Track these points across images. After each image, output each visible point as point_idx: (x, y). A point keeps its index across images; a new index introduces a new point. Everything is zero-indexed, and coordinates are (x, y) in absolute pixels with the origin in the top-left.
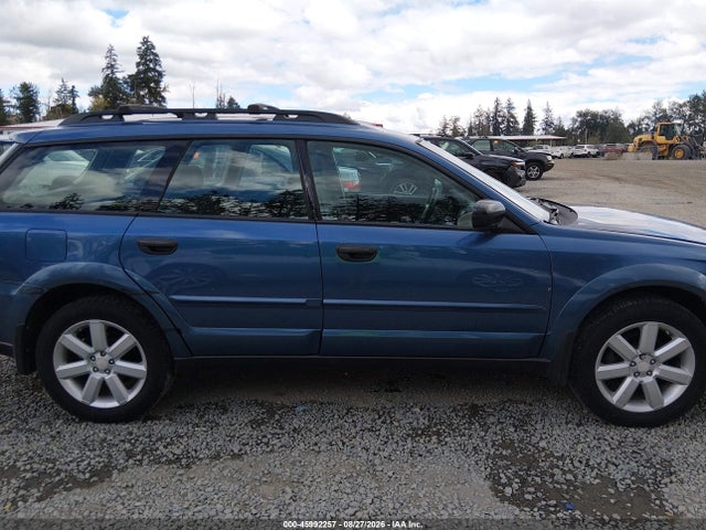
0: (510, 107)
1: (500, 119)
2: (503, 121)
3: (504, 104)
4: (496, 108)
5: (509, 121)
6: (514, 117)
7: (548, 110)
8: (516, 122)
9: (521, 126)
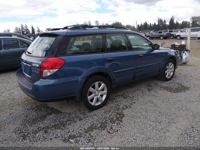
0: (26, 27)
1: (24, 30)
2: (25, 31)
3: (24, 26)
4: (22, 27)
5: (27, 31)
6: (28, 30)
7: (38, 28)
8: (29, 31)
9: (31, 32)
